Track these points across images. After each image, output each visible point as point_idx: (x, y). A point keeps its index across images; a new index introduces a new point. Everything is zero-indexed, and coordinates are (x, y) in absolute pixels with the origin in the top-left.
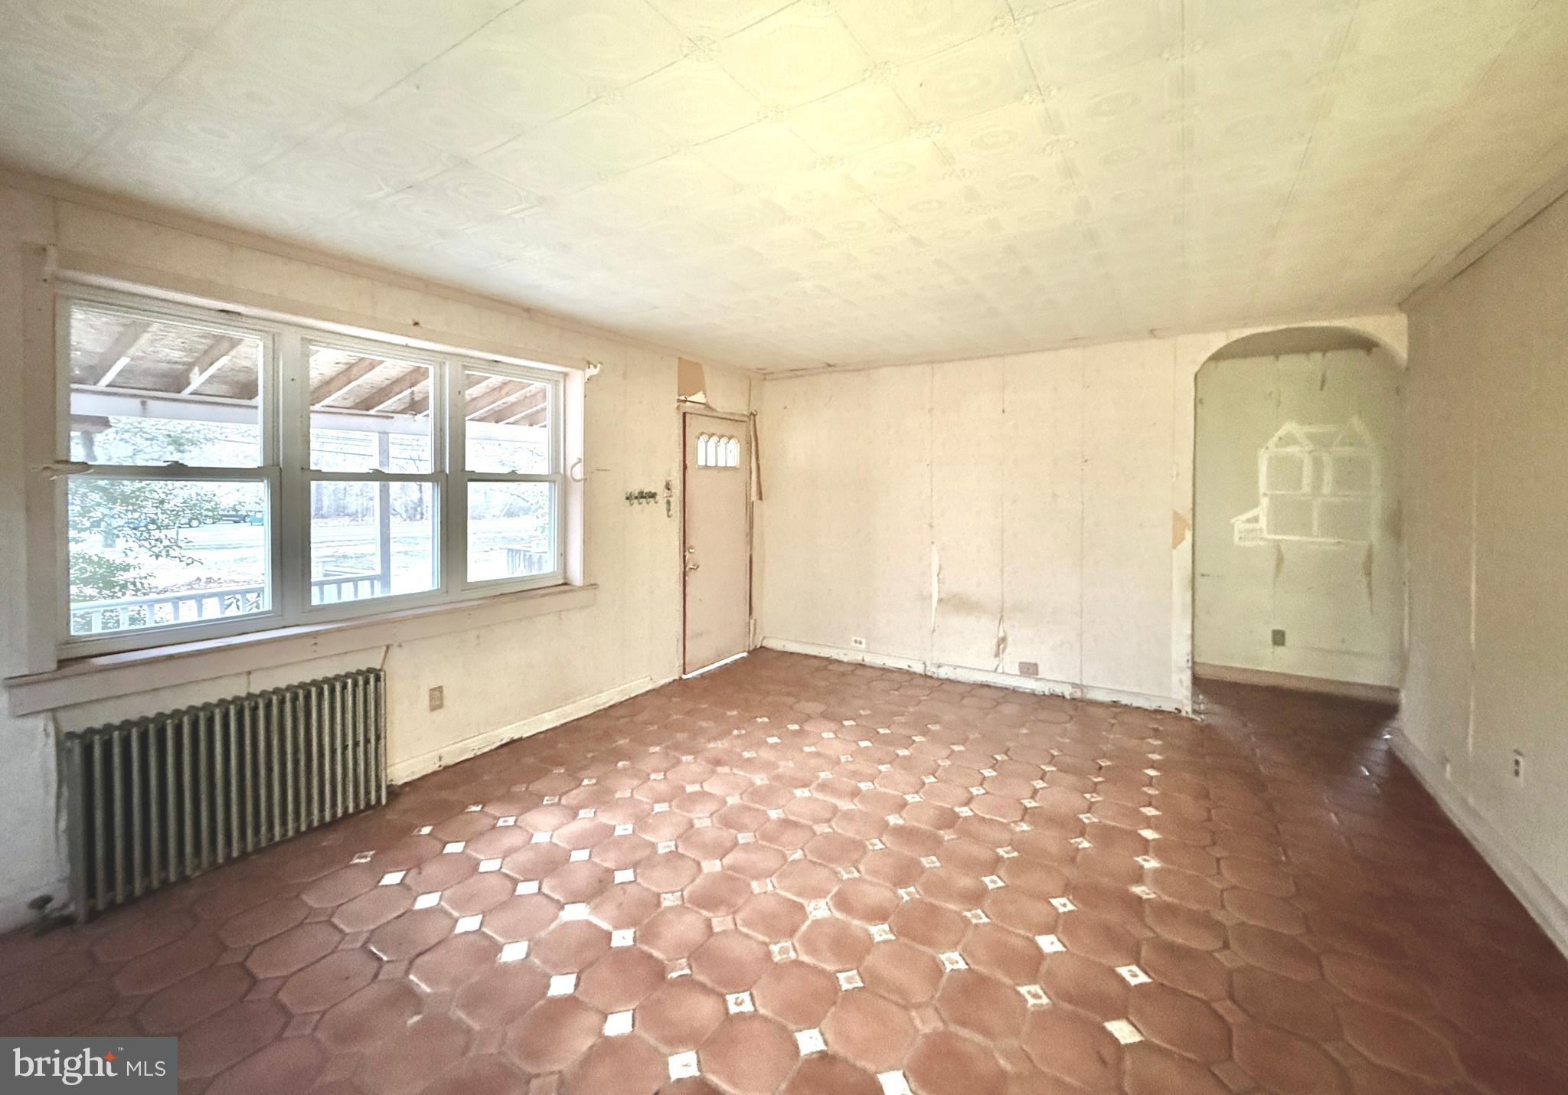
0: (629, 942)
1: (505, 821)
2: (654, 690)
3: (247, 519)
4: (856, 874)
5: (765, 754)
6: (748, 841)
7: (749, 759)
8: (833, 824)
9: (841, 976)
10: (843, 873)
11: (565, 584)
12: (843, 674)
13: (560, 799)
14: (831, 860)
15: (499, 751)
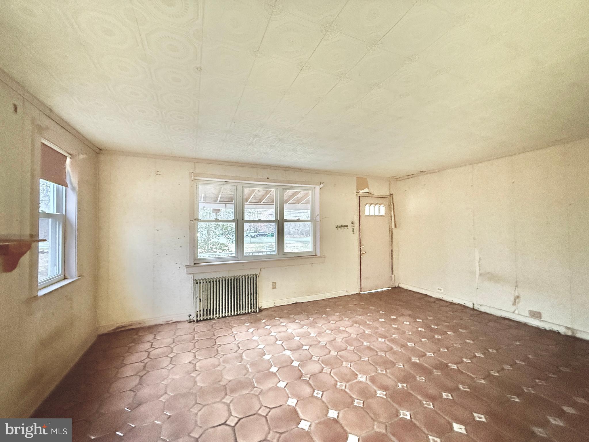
0: (297, 365)
1: (283, 324)
2: (348, 295)
3: (267, 236)
4: (384, 372)
5: (376, 324)
6: (351, 349)
7: (369, 325)
8: (387, 353)
9: (356, 401)
10: (379, 370)
11: (315, 255)
12: (429, 302)
13: (300, 322)
14: (377, 364)
15: (291, 305)
